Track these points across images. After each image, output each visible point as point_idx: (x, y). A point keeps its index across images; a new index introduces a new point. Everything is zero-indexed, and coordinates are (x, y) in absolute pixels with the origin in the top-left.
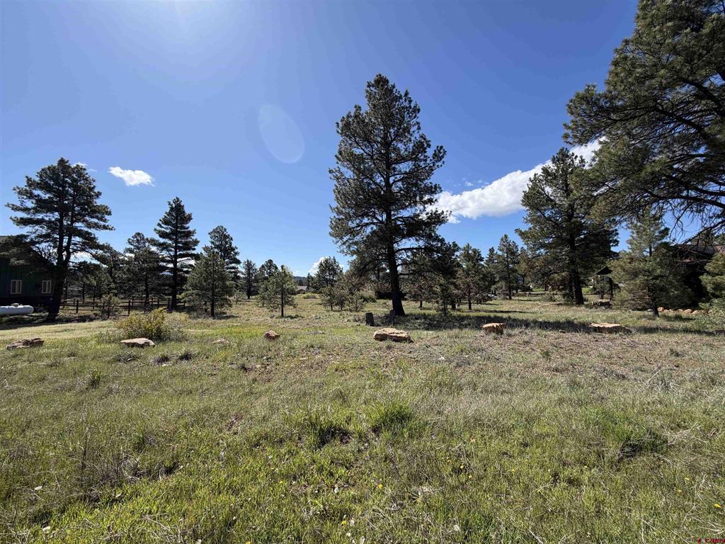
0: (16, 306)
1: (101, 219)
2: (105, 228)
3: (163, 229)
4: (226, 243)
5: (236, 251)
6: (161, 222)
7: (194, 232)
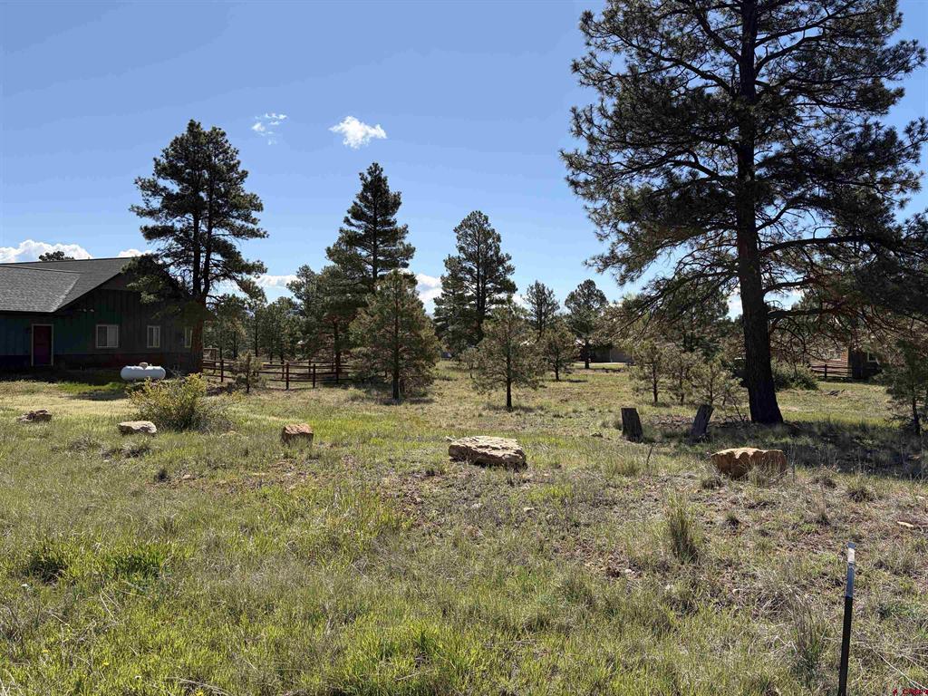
0: (144, 367)
1: (247, 218)
2: (254, 234)
3: (353, 229)
4: (489, 247)
5: (508, 263)
6: (349, 216)
7: (405, 230)
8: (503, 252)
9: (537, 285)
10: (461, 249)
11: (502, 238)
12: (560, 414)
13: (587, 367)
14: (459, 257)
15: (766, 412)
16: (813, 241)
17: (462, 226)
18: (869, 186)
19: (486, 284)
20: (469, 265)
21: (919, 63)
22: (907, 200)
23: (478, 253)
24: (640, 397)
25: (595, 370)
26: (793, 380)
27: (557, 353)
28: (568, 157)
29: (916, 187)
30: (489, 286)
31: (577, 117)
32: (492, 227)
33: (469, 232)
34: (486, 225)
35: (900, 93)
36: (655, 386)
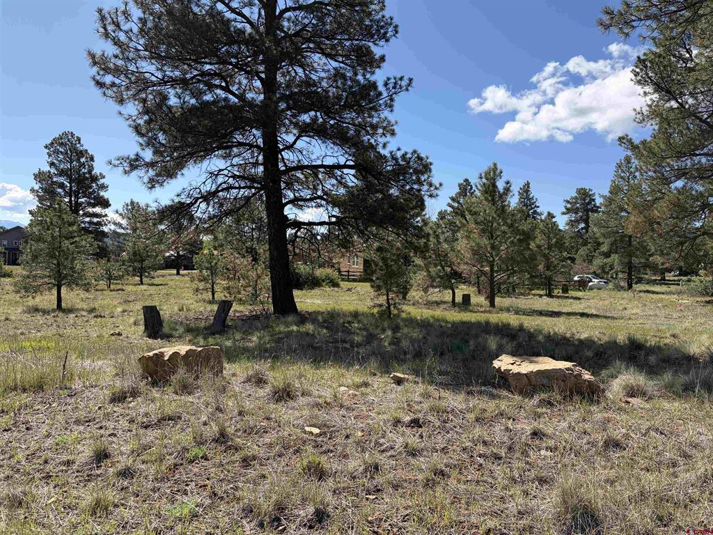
4: (82, 165)
5: (102, 181)
8: (96, 171)
9: (132, 203)
10: (52, 164)
11: (95, 159)
12: (103, 315)
13: (178, 273)
14: (49, 172)
15: (284, 305)
16: (322, 166)
17: (52, 143)
18: (361, 128)
19: (78, 199)
20: (61, 179)
21: (394, 35)
22: (388, 142)
23: (71, 170)
24: (199, 296)
25: (183, 276)
26: (323, 281)
27: (142, 261)
28: (93, 56)
29: (393, 133)
30: (83, 200)
31: (103, 18)
32: (85, 148)
33: (61, 150)
34: (78, 145)
35: (383, 59)
36: (213, 286)
